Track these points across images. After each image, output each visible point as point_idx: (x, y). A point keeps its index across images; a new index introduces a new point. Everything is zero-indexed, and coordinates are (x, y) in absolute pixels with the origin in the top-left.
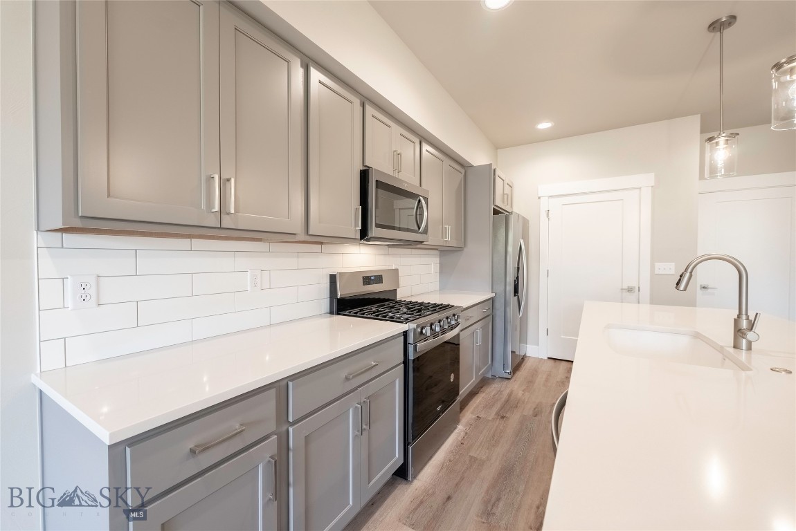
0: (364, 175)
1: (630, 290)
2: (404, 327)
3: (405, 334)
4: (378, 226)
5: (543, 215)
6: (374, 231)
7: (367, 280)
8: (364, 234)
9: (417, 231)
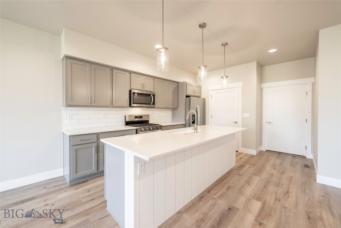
0: (130, 91)
1: (236, 123)
2: (136, 128)
3: (137, 129)
4: (133, 103)
5: (210, 97)
6: (133, 105)
7: (136, 117)
8: (130, 105)
9: (150, 104)
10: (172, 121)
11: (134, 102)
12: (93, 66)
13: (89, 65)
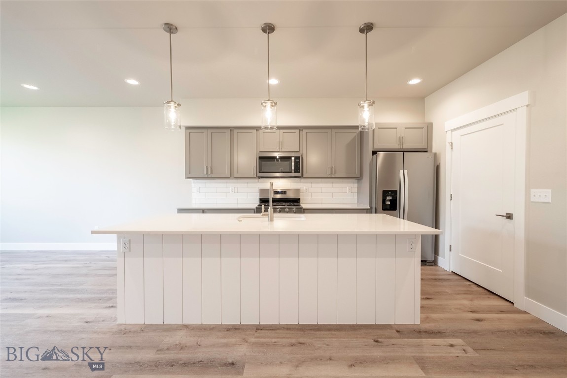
1: (509, 217)
4: (260, 172)
7: (275, 193)
9: (291, 172)
10: (358, 203)
11: (263, 170)
12: (210, 131)
13: (205, 131)
